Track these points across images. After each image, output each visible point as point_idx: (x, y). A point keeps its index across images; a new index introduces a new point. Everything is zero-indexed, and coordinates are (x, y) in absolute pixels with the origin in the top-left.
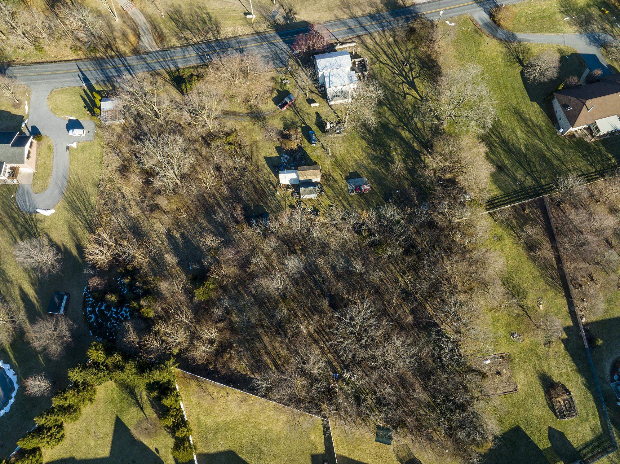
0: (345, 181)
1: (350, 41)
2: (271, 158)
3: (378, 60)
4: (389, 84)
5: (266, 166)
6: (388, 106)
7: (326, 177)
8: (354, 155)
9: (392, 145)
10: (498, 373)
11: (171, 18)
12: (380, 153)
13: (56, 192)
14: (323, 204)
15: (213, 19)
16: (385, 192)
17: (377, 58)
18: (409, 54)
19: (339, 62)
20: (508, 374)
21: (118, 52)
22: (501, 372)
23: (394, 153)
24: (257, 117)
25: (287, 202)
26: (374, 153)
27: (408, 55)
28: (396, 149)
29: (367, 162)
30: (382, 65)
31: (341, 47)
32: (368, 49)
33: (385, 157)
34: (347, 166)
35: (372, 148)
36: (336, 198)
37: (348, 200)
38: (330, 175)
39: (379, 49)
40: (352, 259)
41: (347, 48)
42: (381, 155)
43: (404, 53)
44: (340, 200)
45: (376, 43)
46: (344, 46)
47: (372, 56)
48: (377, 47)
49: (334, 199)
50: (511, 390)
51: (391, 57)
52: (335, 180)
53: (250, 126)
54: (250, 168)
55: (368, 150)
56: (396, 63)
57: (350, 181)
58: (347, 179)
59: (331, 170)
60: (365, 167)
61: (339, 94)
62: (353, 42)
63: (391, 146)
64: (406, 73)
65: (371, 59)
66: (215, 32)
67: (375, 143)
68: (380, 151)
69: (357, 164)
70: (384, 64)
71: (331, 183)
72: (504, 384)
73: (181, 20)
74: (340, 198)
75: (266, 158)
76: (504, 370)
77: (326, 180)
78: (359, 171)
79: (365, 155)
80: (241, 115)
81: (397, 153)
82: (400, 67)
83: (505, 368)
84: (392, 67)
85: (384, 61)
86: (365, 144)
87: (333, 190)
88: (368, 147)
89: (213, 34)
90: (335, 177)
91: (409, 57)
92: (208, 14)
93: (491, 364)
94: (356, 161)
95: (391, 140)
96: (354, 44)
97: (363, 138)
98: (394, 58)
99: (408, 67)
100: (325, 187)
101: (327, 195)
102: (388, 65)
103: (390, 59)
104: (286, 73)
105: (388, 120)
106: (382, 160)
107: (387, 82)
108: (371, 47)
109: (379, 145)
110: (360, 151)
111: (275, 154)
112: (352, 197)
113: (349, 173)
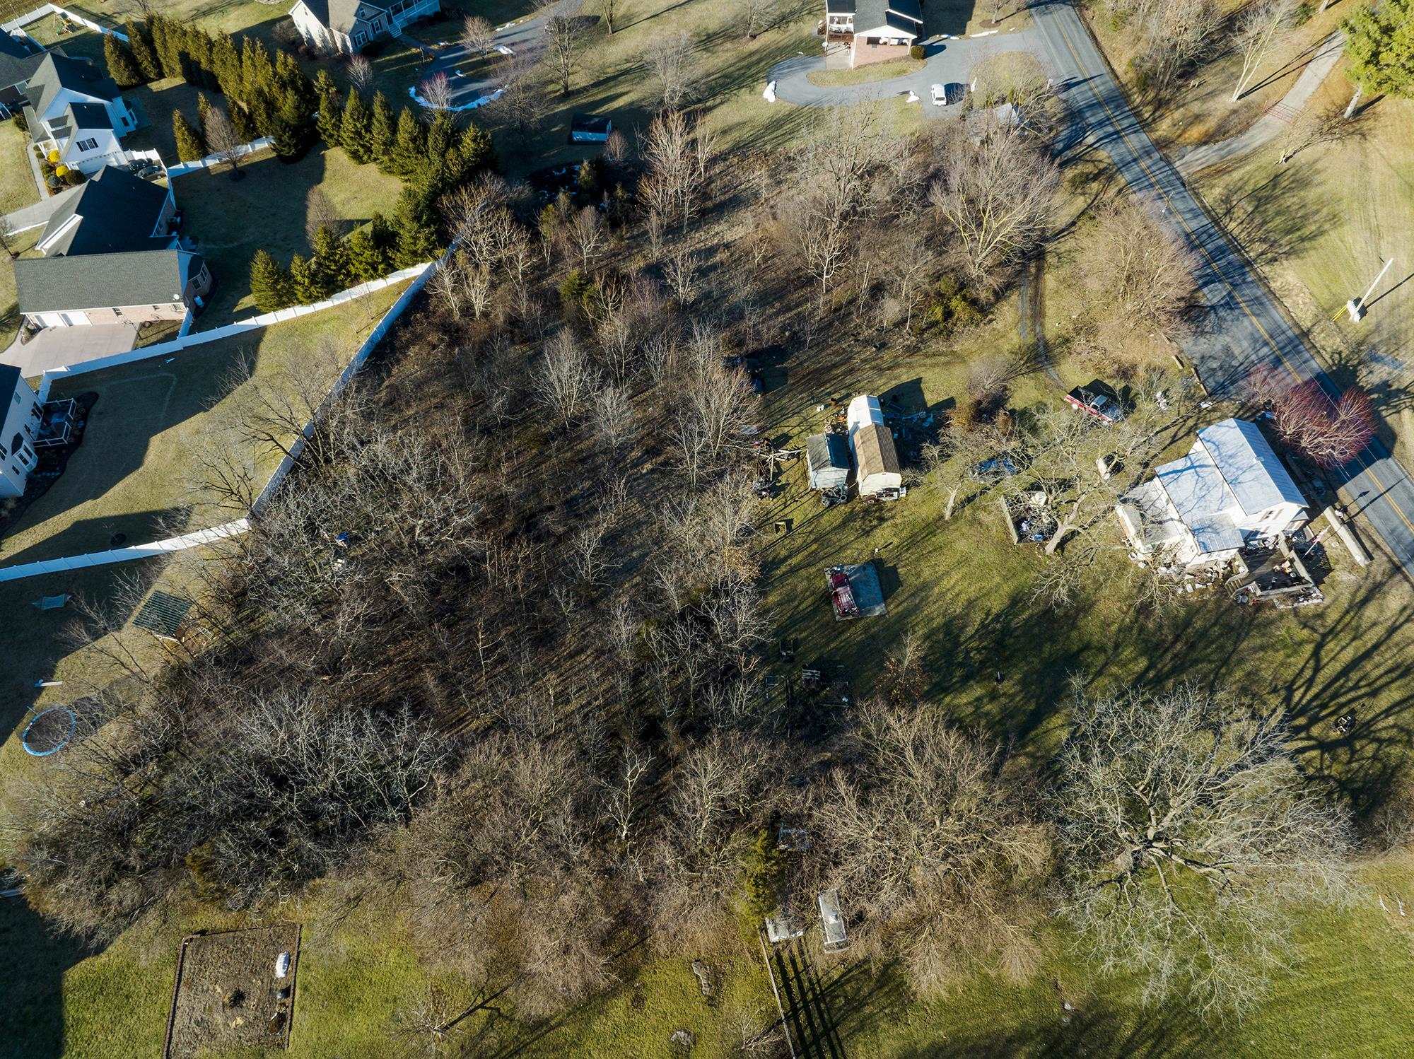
0: (865, 556)
1: (1368, 545)
2: (921, 392)
3: (1324, 636)
4: (1238, 674)
5: (894, 383)
6: (1151, 674)
7: (876, 510)
8: (955, 576)
9: (1007, 686)
10: (238, 998)
11: (1277, 176)
12: (974, 650)
13: (811, 97)
14: (794, 505)
15: (1307, 244)
16: (840, 662)
17: (1332, 632)
18: (1391, 741)
19: (1247, 476)
20: (224, 1036)
21: (1154, 120)
22: (236, 1010)
23: (978, 691)
24: (1037, 356)
25: (797, 430)
26: (970, 630)
27: (1384, 735)
28: (993, 696)
29: (934, 613)
30: (1309, 648)
31: (1336, 525)
32: (1359, 605)
33: (961, 665)
34: (918, 560)
35: (983, 625)
36: (812, 537)
37: (809, 565)
38: (882, 520)
39: (1372, 637)
40: (637, 579)
41: (1340, 541)
42: (968, 652)
43: (1391, 720)
44: (809, 546)
45: (1393, 630)
46: (1343, 532)
47: (1332, 617)
48: (1379, 631)
49: (811, 532)
50: (175, 1039)
51: (1354, 676)
52: (867, 533)
53: (1007, 347)
54: (886, 356)
55: (977, 618)
56: (1336, 696)
57: (871, 571)
58: (877, 563)
59: (898, 520)
60: (916, 608)
61: (1149, 515)
62: (1369, 556)
63: (1006, 683)
64: (1306, 728)
65: (1321, 616)
66: (1269, 255)
67: (1006, 632)
68: (978, 650)
69: (925, 586)
70: (1316, 654)
71: (858, 523)
72: (197, 1015)
73: (1278, 192)
74: (814, 547)
75: (919, 380)
76: (240, 1021)
77: (866, 511)
78: (903, 593)
79: (958, 609)
80: (1038, 329)
81: (978, 699)
82: (1324, 706)
83: (248, 1025)
84: (1310, 682)
85: (1325, 656)
86: (996, 604)
87: (835, 528)
88: (988, 614)
89: (1262, 254)
90: (878, 532)
91: (1380, 741)
92: (1321, 233)
93: (272, 979)
94: (937, 581)
95: (1024, 683)
96: (1359, 557)
97: (1016, 601)
98: (1356, 687)
99: (1335, 734)
100: (843, 509)
101: (820, 515)
102: (1317, 669)
103: (1345, 672)
104: (1189, 397)
105: (1099, 673)
106: (949, 654)
107: (1248, 667)
108: (1370, 612)
109: (1000, 644)
110: (972, 591)
111: (931, 399)
112: (821, 573)
113: (895, 568)
